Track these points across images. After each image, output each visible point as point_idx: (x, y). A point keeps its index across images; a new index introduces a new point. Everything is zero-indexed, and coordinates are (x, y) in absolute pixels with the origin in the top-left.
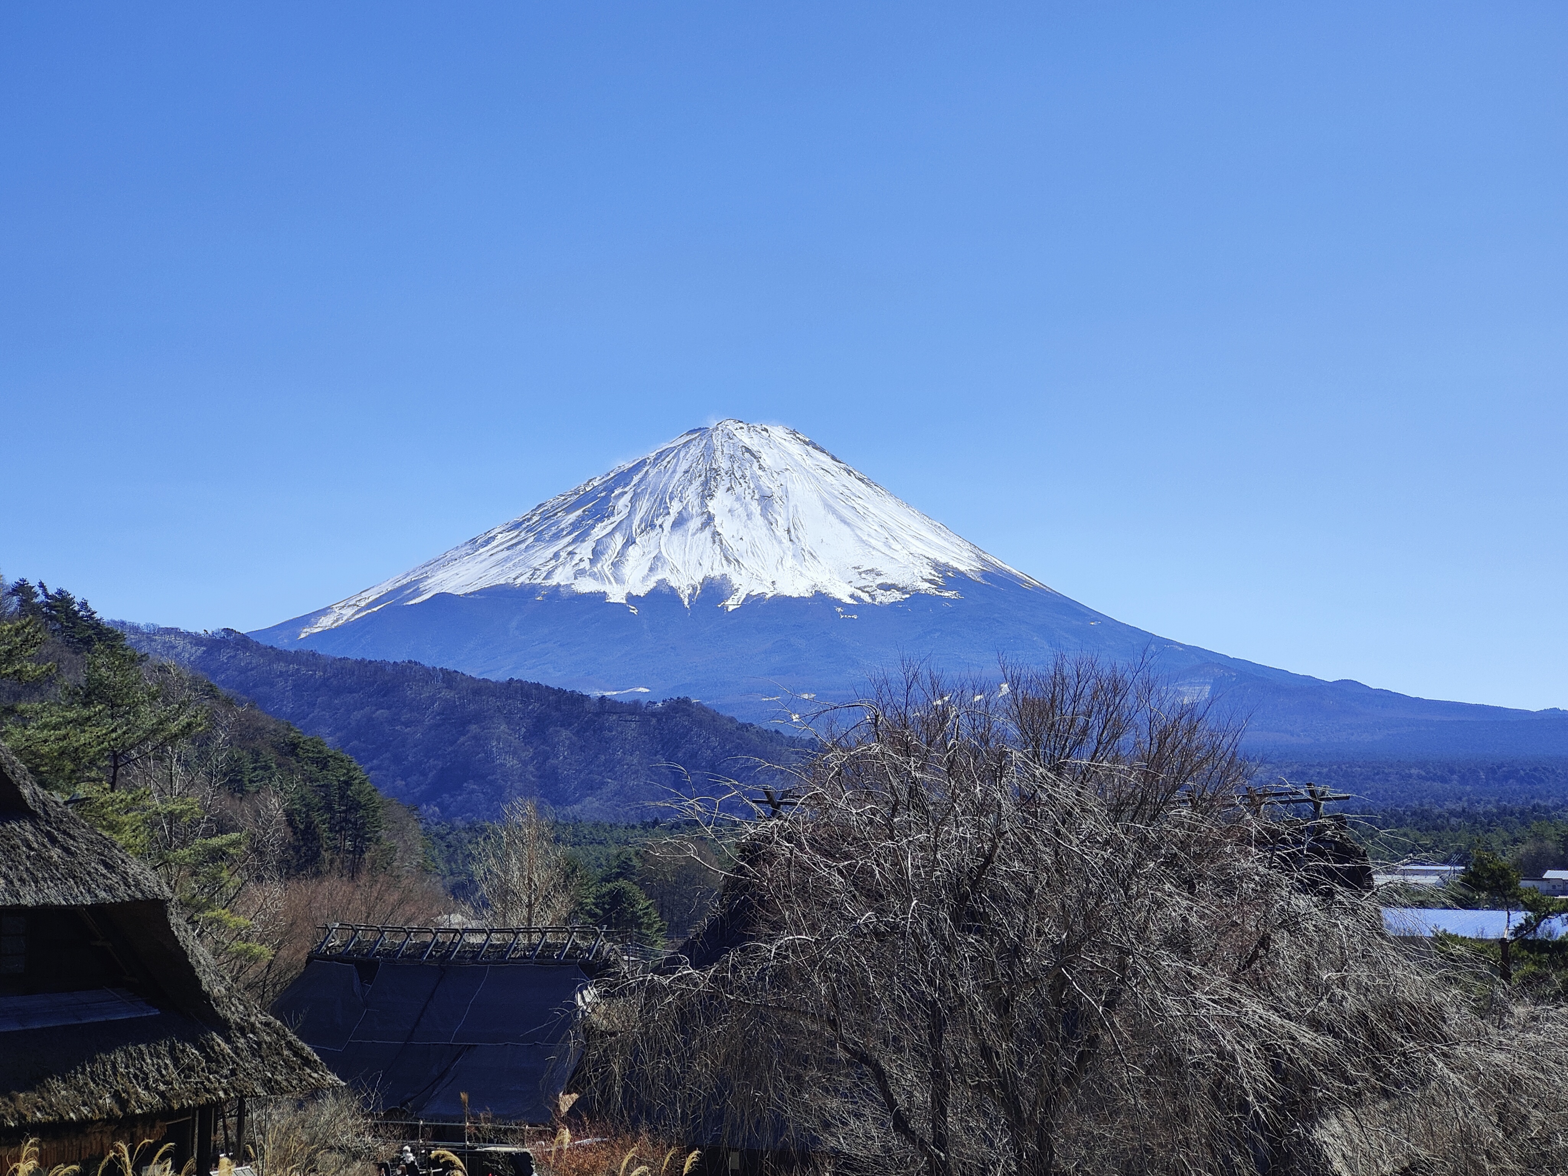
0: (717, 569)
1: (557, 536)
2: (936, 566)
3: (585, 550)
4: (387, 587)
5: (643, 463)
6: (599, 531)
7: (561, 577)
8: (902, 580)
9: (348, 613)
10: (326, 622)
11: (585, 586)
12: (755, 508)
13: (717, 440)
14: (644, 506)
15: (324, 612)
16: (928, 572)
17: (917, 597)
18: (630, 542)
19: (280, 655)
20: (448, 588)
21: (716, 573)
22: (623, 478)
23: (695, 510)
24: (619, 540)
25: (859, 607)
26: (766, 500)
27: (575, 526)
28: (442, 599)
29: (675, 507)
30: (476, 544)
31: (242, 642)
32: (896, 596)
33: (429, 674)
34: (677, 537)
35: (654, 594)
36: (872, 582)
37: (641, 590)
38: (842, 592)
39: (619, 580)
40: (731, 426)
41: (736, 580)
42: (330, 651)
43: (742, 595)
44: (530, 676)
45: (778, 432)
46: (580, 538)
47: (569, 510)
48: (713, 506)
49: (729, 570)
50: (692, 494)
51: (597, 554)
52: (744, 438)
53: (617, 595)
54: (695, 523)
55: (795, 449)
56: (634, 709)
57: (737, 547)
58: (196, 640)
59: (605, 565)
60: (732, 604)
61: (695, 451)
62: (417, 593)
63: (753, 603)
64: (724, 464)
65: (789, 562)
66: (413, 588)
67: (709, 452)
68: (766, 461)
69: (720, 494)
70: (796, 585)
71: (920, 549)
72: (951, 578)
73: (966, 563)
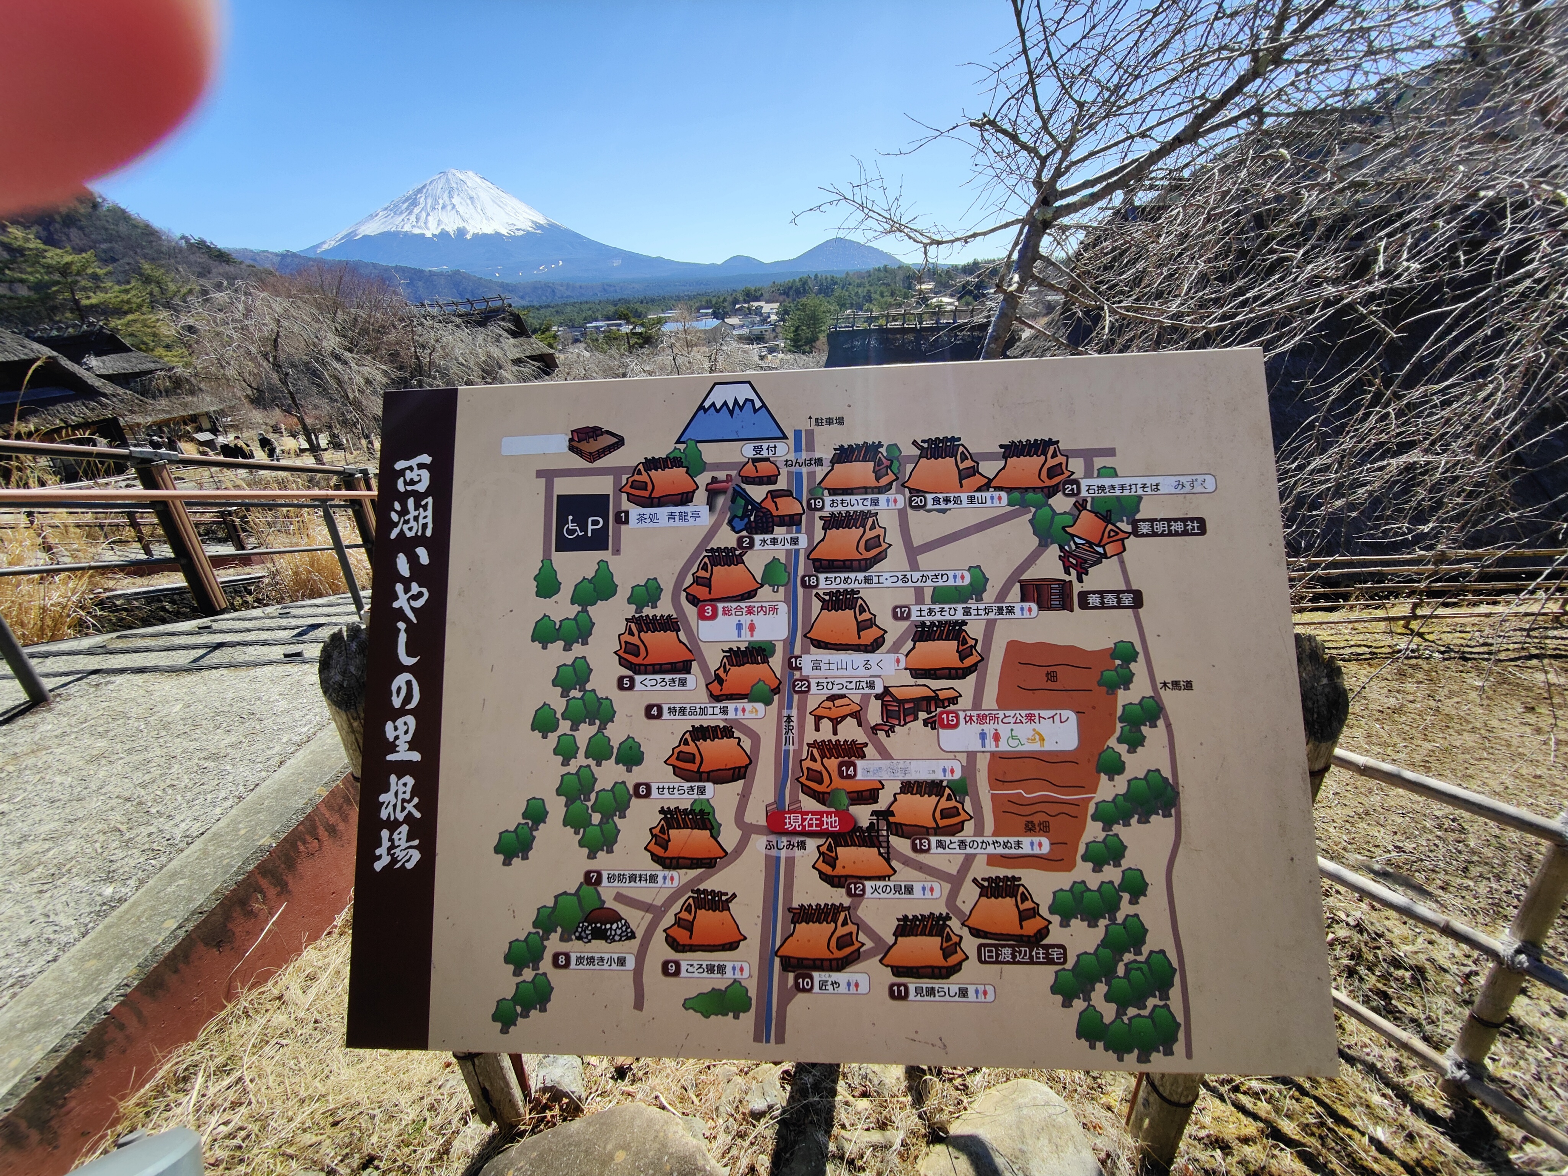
0: (461, 225)
1: (401, 213)
2: (533, 222)
3: (413, 218)
4: (344, 233)
5: (424, 187)
6: (416, 210)
7: (407, 228)
8: (523, 227)
9: (333, 243)
10: (325, 247)
11: (417, 231)
12: (469, 202)
13: (450, 177)
14: (430, 201)
15: (324, 243)
16: (530, 224)
17: (528, 233)
18: (428, 215)
19: (310, 259)
20: (367, 233)
21: (461, 226)
22: (420, 191)
23: (448, 203)
24: (424, 214)
25: (511, 237)
26: (471, 198)
27: (407, 209)
28: (366, 237)
29: (441, 202)
30: (372, 217)
31: (294, 255)
32: (521, 233)
33: (367, 265)
34: (444, 213)
35: (441, 233)
36: (512, 227)
37: (437, 232)
38: (504, 232)
39: (428, 229)
40: (454, 171)
41: (468, 228)
42: (329, 258)
43: (471, 234)
44: (403, 264)
45: (471, 173)
46: (410, 213)
47: (404, 203)
48: (454, 201)
49: (465, 225)
50: (446, 196)
51: (418, 219)
52: (459, 175)
53: (428, 234)
54: (449, 208)
55: (478, 180)
56: (441, 274)
57: (466, 216)
58: (277, 255)
59: (421, 223)
60: (469, 237)
61: (443, 180)
62: (356, 235)
63: (475, 236)
64: (454, 185)
65: (484, 221)
66: (354, 234)
67: (448, 181)
68: (469, 184)
69: (455, 196)
70: (489, 230)
71: (527, 216)
72: (539, 226)
73: (542, 221)
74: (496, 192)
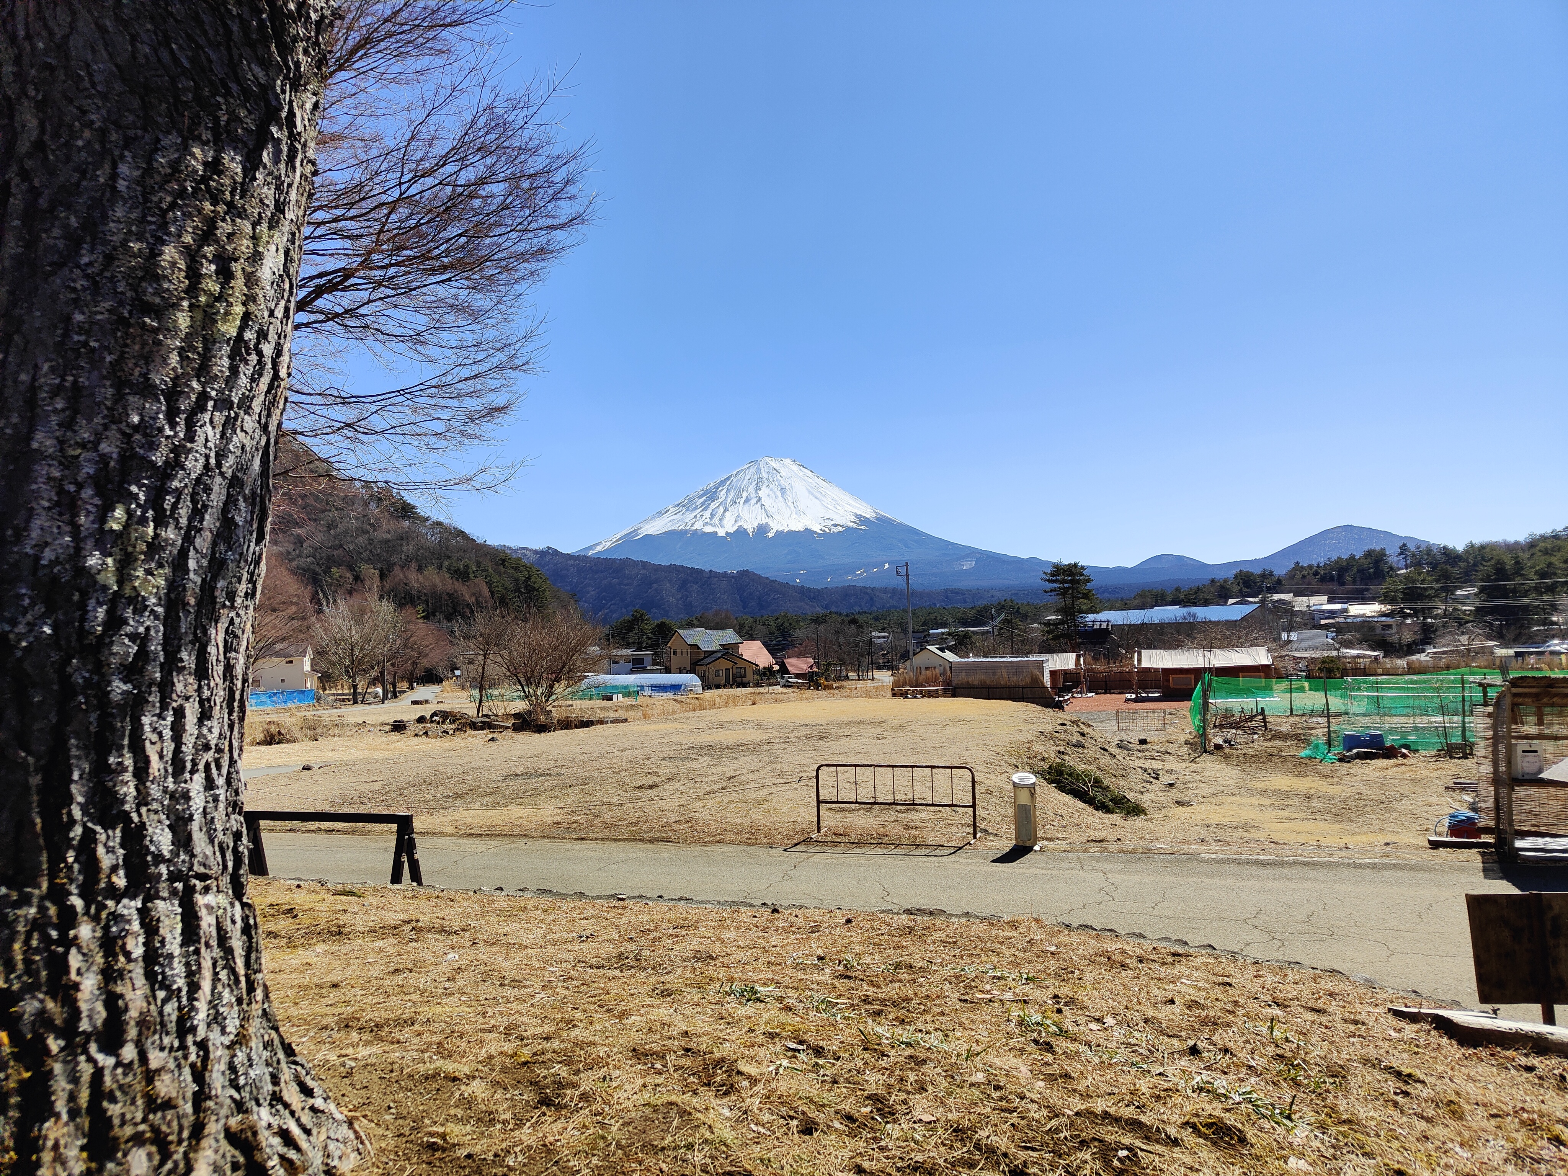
0: (764, 520)
1: (695, 509)
2: (856, 515)
3: (707, 514)
4: (624, 532)
5: (731, 476)
6: (713, 506)
7: (698, 526)
8: (842, 522)
9: (609, 544)
10: (599, 548)
11: (708, 529)
12: (779, 494)
13: (762, 465)
14: (732, 494)
15: (598, 544)
16: (853, 518)
17: (848, 529)
18: (726, 510)
20: (650, 532)
21: (763, 522)
22: (722, 483)
23: (753, 495)
24: (721, 509)
25: (824, 534)
26: (783, 490)
27: (703, 504)
28: (648, 537)
29: (745, 494)
30: (660, 514)
32: (840, 529)
34: (746, 507)
35: (737, 532)
36: (829, 523)
37: (732, 530)
38: (817, 528)
39: (722, 526)
40: (768, 459)
41: (772, 525)
42: (603, 559)
43: (774, 530)
45: (787, 461)
46: (705, 509)
47: (700, 498)
48: (760, 493)
49: (768, 520)
50: (752, 489)
51: (712, 516)
52: (773, 464)
53: (721, 532)
54: (754, 501)
55: (795, 468)
57: (772, 511)
58: (536, 552)
59: (716, 520)
60: (770, 535)
61: (753, 470)
62: (637, 535)
63: (779, 534)
64: (765, 475)
65: (794, 516)
67: (759, 470)
68: (783, 473)
69: (764, 488)
70: (797, 526)
71: (849, 508)
72: (863, 520)
73: (869, 514)
74: (814, 480)
